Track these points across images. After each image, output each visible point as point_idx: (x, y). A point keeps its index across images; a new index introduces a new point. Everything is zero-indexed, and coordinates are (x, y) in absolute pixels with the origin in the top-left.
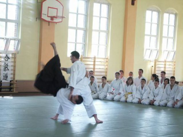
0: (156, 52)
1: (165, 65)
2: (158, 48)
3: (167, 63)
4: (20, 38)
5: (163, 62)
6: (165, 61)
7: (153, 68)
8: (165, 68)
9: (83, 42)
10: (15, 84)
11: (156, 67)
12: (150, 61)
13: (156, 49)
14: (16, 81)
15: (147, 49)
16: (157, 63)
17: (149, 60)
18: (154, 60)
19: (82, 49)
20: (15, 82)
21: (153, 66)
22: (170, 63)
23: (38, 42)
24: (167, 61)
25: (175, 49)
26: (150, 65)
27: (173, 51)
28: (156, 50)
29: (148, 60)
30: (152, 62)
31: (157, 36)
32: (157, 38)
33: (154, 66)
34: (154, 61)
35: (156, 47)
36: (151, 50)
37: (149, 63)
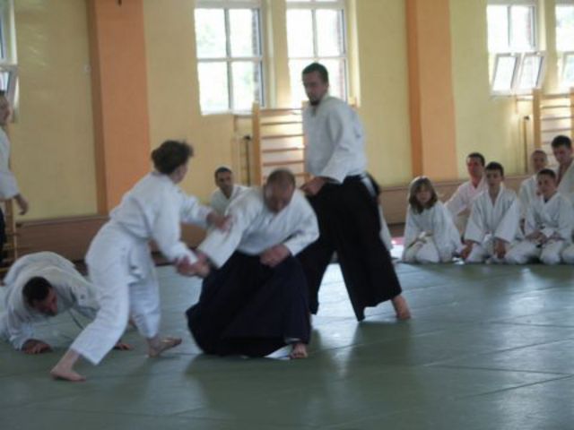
0: (536, 61)
2: (543, 47)
4: (15, 61)
5: (565, 96)
6: (573, 94)
7: (531, 123)
9: (255, 52)
10: (15, 238)
11: (542, 117)
12: (517, 100)
13: (532, 51)
14: (19, 225)
15: (498, 56)
16: (543, 104)
17: (513, 93)
18: (530, 92)
19: (256, 80)
20: (15, 230)
21: (527, 118)
23: (86, 68)
26: (517, 111)
28: (535, 53)
29: (510, 96)
30: (523, 100)
32: (534, 8)
33: (531, 117)
34: (531, 97)
35: (535, 43)
36: (517, 58)
37: (513, 106)
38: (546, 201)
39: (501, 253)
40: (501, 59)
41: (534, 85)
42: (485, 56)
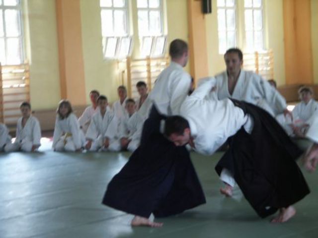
0: (128, 40)
1: (149, 65)
2: (132, 33)
3: (153, 63)
5: (144, 60)
6: (148, 59)
7: (126, 74)
8: (149, 71)
11: (132, 71)
12: (118, 62)
13: (125, 35)
15: (107, 38)
16: (132, 64)
17: (116, 58)
18: (125, 57)
21: (124, 72)
22: (159, 61)
24: (151, 57)
25: (166, 32)
26: (118, 68)
27: (162, 36)
28: (127, 37)
29: (114, 60)
30: (121, 61)
31: (126, 8)
32: (126, 12)
33: (126, 71)
34: (126, 60)
35: (127, 31)
36: (118, 39)
37: (116, 66)
38: (130, 116)
39: (107, 145)
40: (109, 40)
41: (127, 53)
42: (101, 38)
